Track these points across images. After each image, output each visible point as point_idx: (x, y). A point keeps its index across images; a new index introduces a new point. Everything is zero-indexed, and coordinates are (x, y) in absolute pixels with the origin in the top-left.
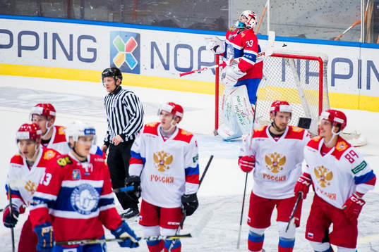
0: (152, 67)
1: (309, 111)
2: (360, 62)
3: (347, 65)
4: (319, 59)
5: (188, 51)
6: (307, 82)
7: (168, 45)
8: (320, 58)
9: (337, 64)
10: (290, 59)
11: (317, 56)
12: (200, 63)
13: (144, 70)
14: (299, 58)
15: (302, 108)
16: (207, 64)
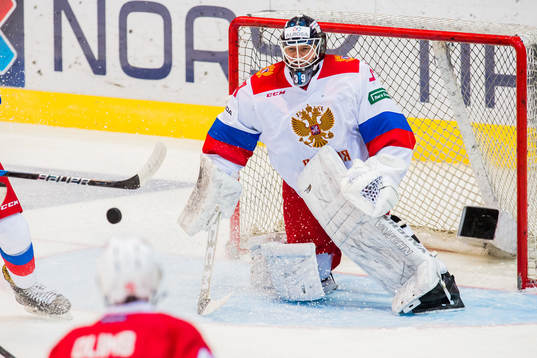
0: (58, 66)
4: (514, 42)
5: (157, 20)
6: (490, 102)
8: (517, 38)
11: (511, 34)
12: (193, 56)
13: (37, 75)
14: (467, 39)
15: (472, 180)
16: (210, 56)
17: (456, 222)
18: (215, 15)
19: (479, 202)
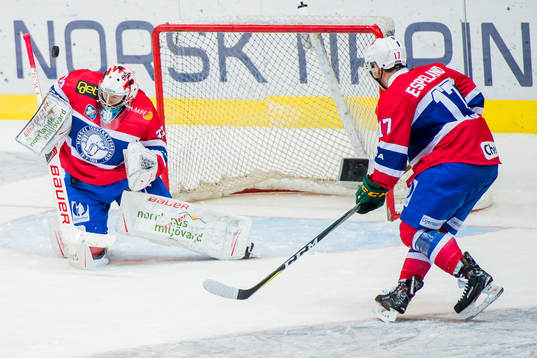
0: (20, 74)
1: (362, 143)
2: (466, 27)
3: (439, 37)
4: (373, 29)
5: (94, 34)
6: (355, 80)
7: (50, 24)
8: (376, 27)
9: (416, 35)
10: (311, 35)
11: (371, 24)
12: (122, 58)
13: (5, 83)
14: (333, 30)
15: (346, 138)
16: (136, 59)
17: (336, 171)
18: (138, 28)
19: (353, 155)
